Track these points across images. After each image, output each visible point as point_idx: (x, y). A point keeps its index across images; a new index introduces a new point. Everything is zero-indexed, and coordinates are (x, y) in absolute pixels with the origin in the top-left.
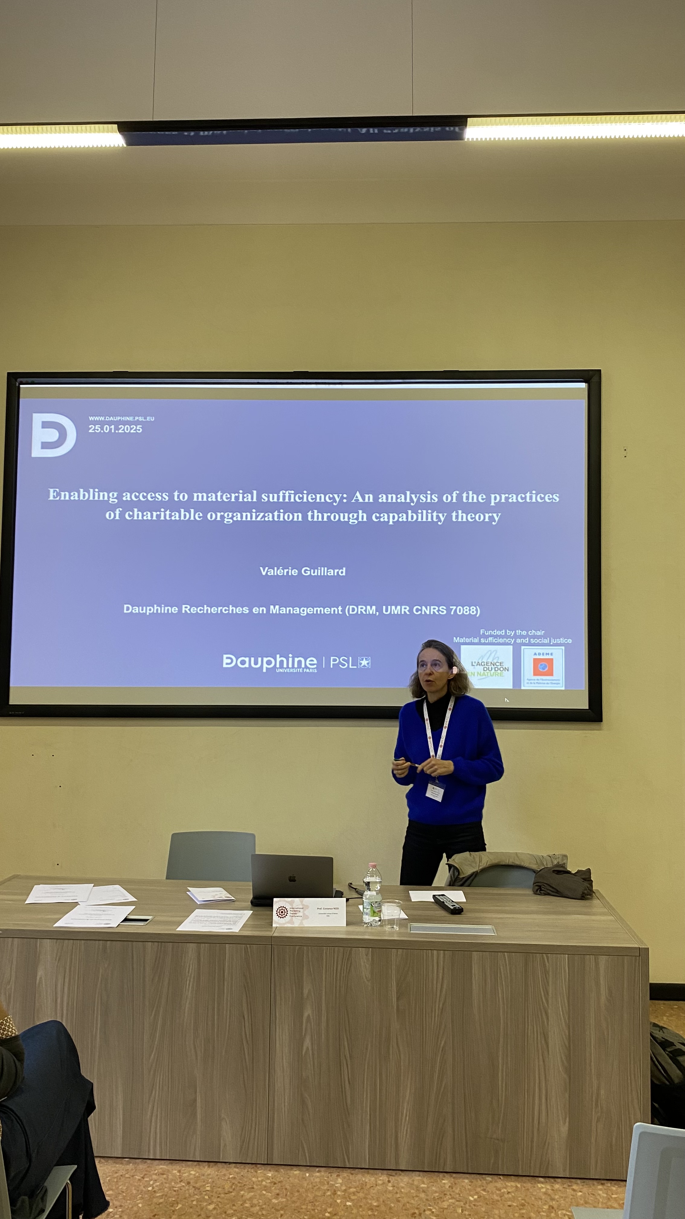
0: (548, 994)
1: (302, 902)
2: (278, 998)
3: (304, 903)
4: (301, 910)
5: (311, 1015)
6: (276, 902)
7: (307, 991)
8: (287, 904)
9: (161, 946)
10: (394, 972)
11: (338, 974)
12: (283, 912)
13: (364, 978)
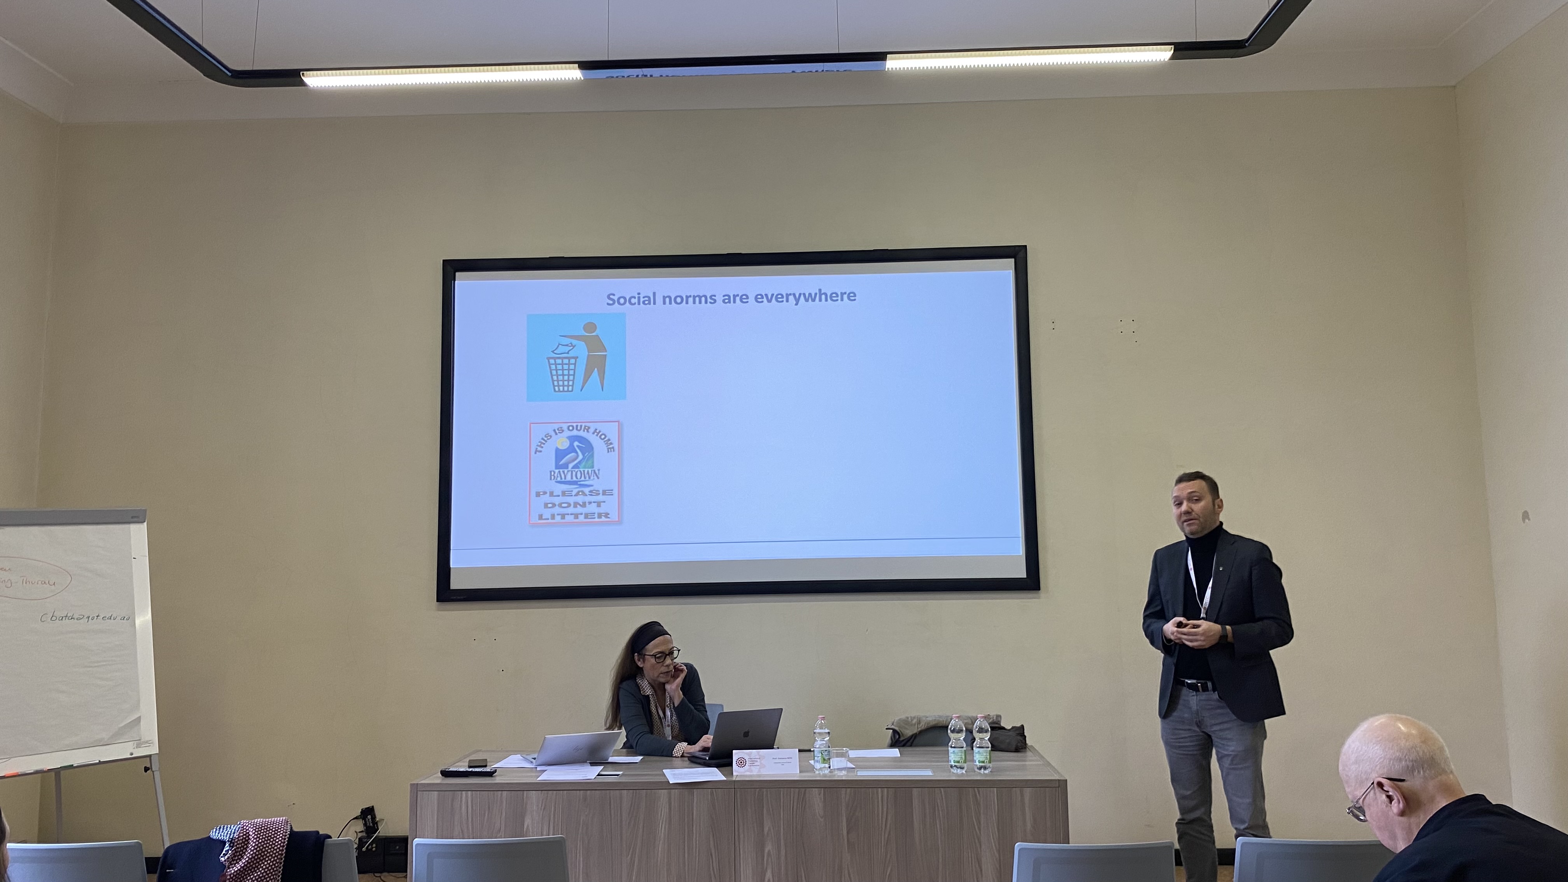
0: (980, 823)
1: (758, 753)
2: (742, 836)
3: (760, 754)
4: (758, 760)
5: (771, 851)
6: (736, 754)
7: (767, 828)
8: (746, 755)
9: (636, 793)
10: (844, 809)
11: (795, 812)
12: (742, 763)
13: (818, 814)
